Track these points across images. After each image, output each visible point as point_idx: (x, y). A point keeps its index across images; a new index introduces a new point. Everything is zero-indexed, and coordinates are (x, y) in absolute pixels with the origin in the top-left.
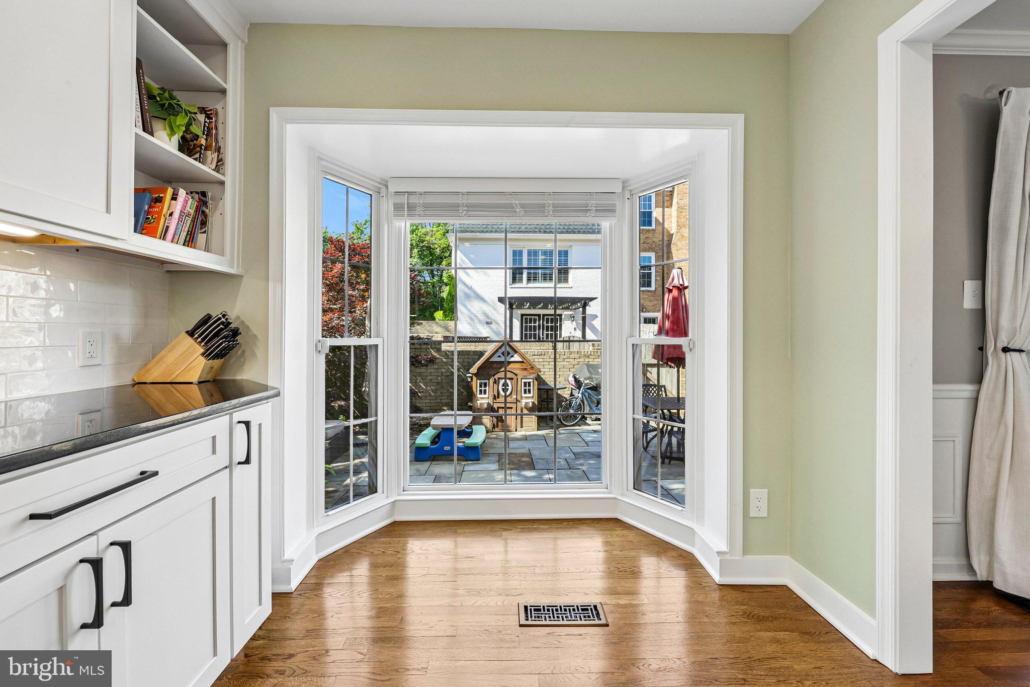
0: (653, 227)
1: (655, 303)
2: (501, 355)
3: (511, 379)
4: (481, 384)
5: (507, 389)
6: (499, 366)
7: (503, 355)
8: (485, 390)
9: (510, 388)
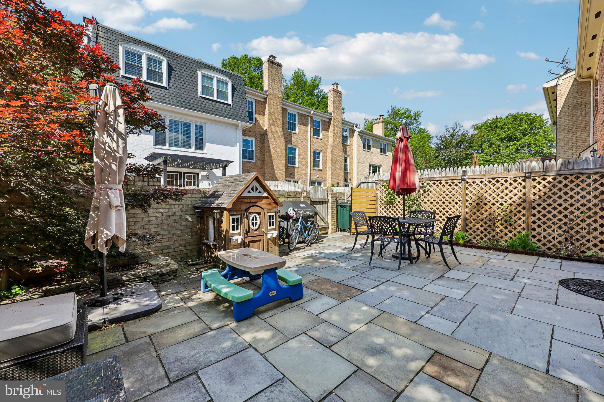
0: (254, 122)
1: (256, 170)
2: (251, 191)
3: (259, 213)
4: (233, 219)
5: (256, 223)
6: (248, 201)
7: (253, 190)
8: (237, 226)
9: (258, 221)
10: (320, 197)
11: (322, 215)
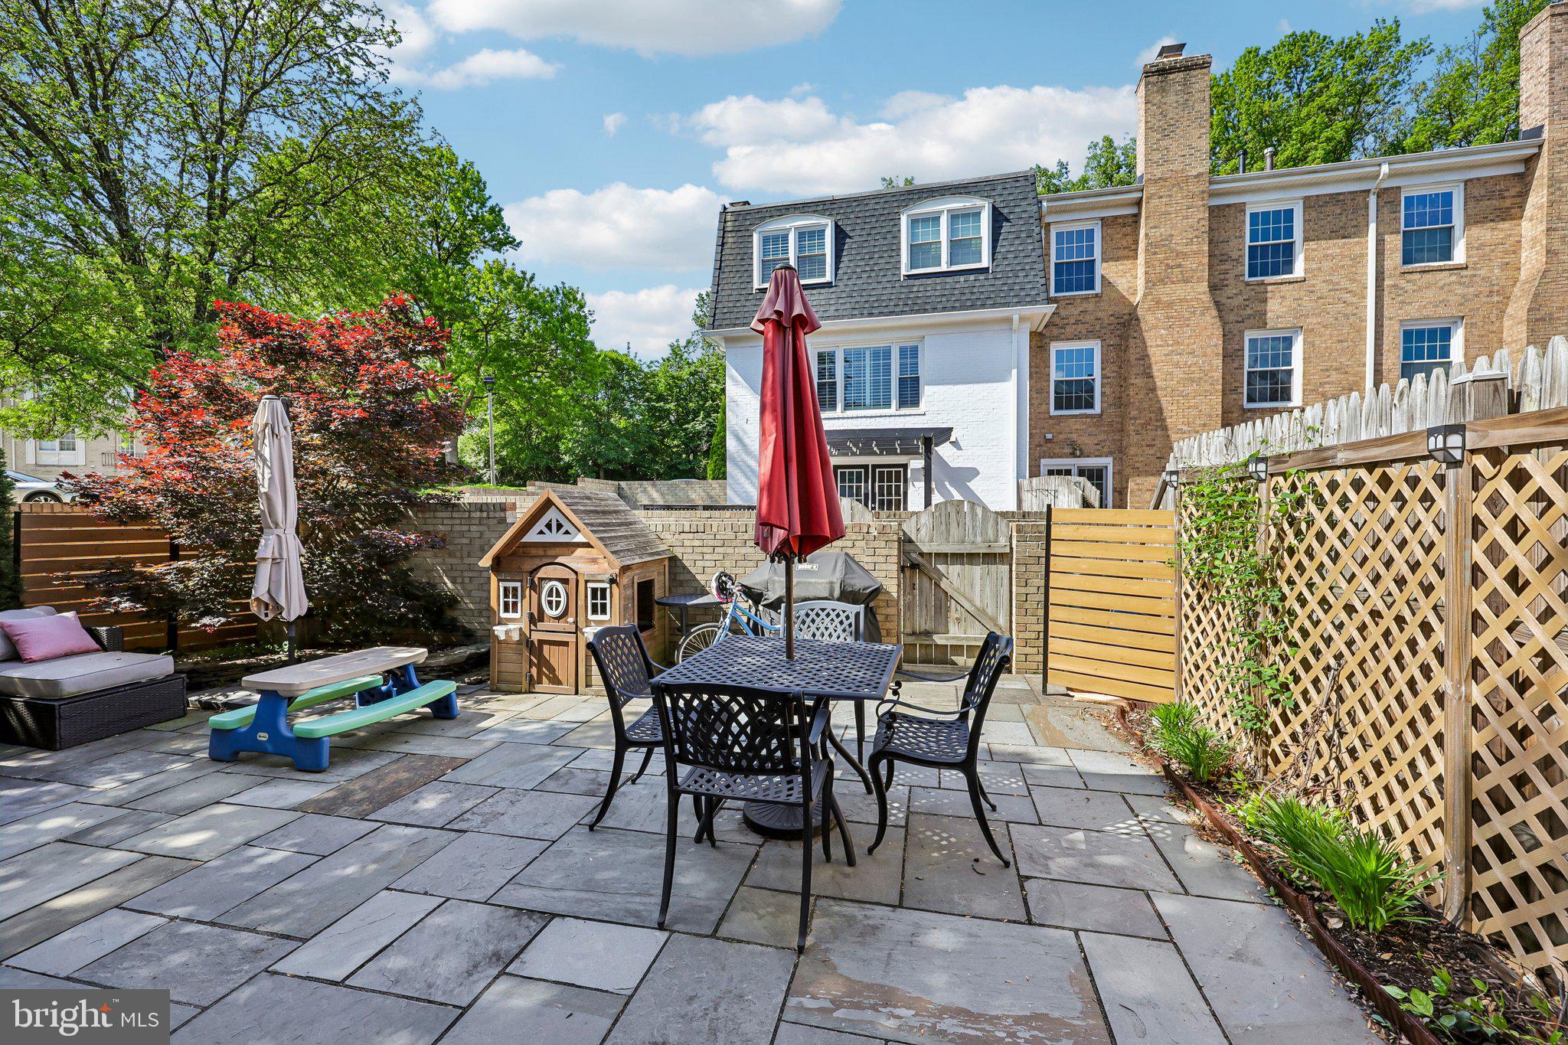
0: (1098, 289)
1: (1102, 437)
2: (546, 530)
3: (565, 581)
4: (506, 589)
5: (558, 603)
6: (541, 552)
7: (550, 529)
8: (515, 604)
9: (563, 599)
10: (970, 537)
11: (978, 603)
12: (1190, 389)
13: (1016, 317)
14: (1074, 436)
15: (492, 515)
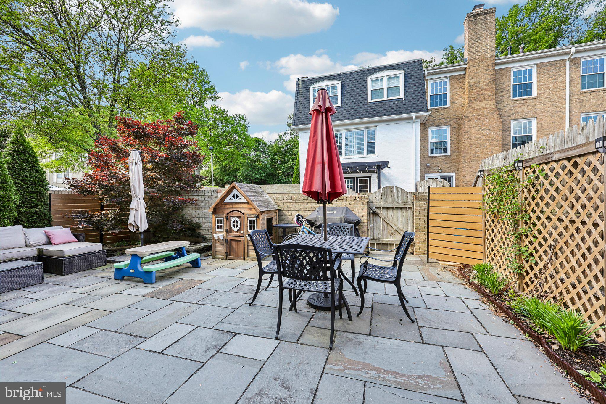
0: (448, 105)
1: (451, 164)
2: (232, 198)
3: (239, 217)
4: (218, 220)
5: (237, 226)
6: (231, 206)
7: (234, 197)
8: (221, 226)
9: (239, 224)
10: (396, 201)
11: (400, 227)
12: (488, 144)
13: (414, 117)
14: (439, 165)
15: (213, 194)
